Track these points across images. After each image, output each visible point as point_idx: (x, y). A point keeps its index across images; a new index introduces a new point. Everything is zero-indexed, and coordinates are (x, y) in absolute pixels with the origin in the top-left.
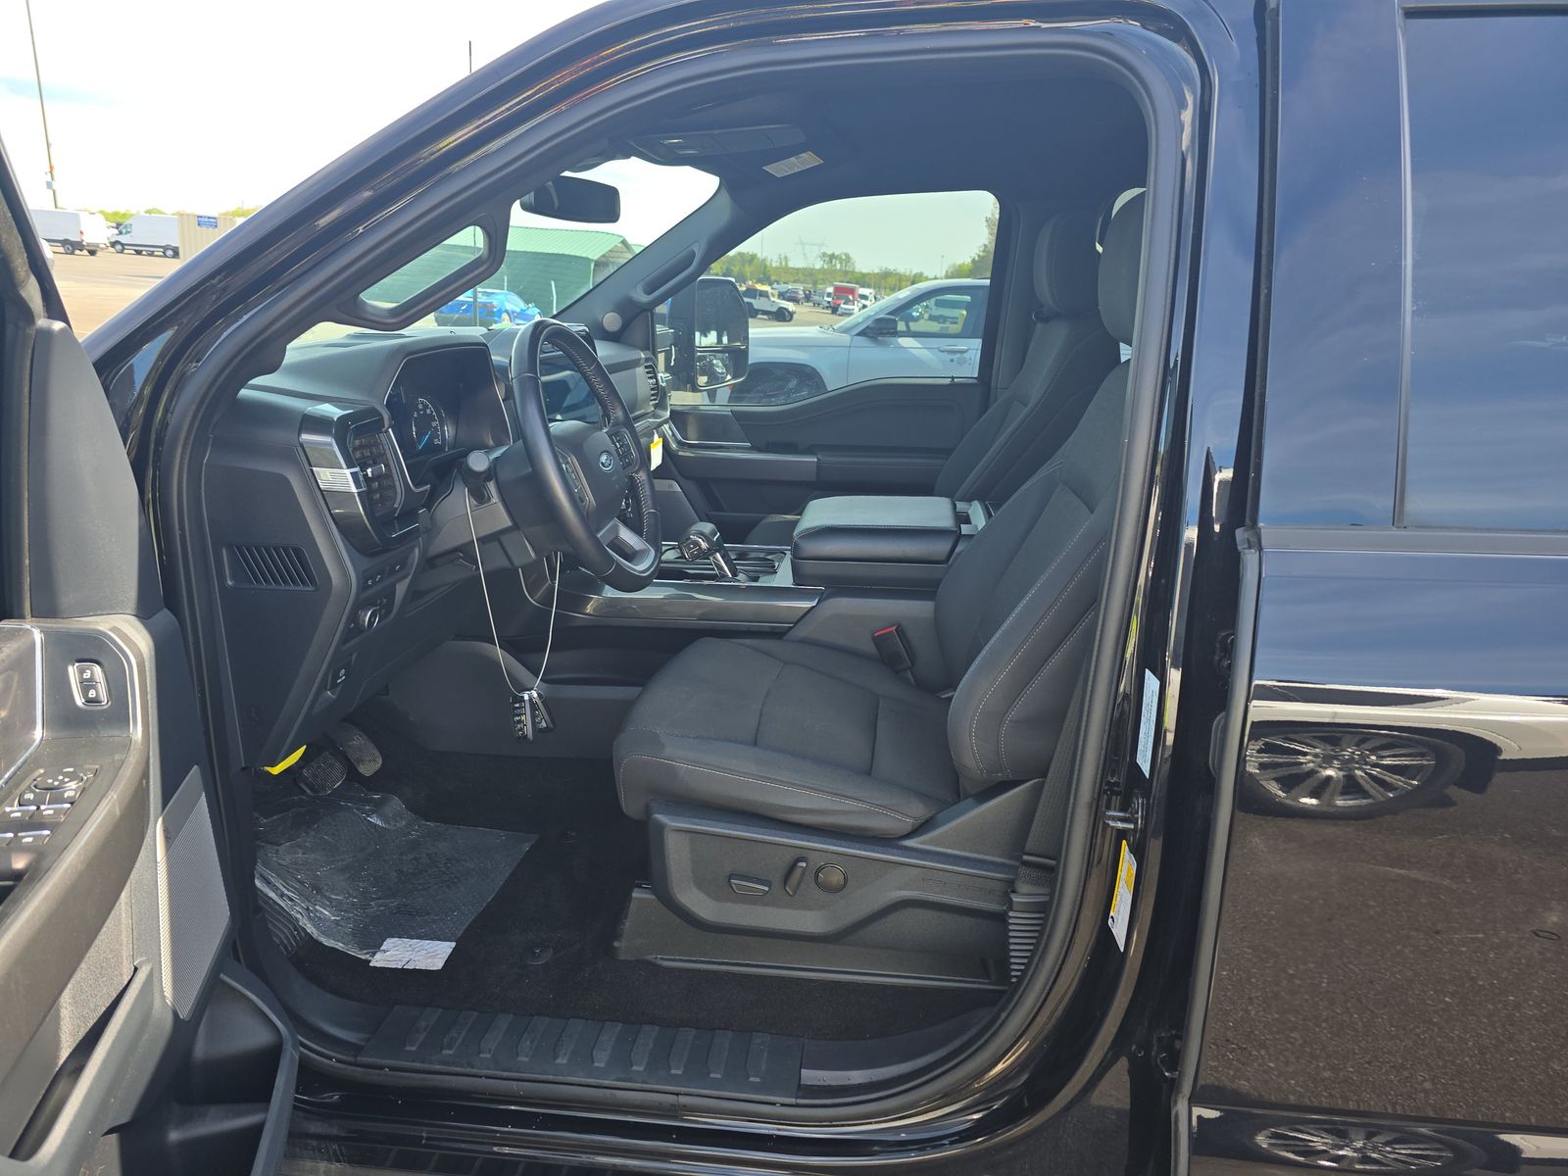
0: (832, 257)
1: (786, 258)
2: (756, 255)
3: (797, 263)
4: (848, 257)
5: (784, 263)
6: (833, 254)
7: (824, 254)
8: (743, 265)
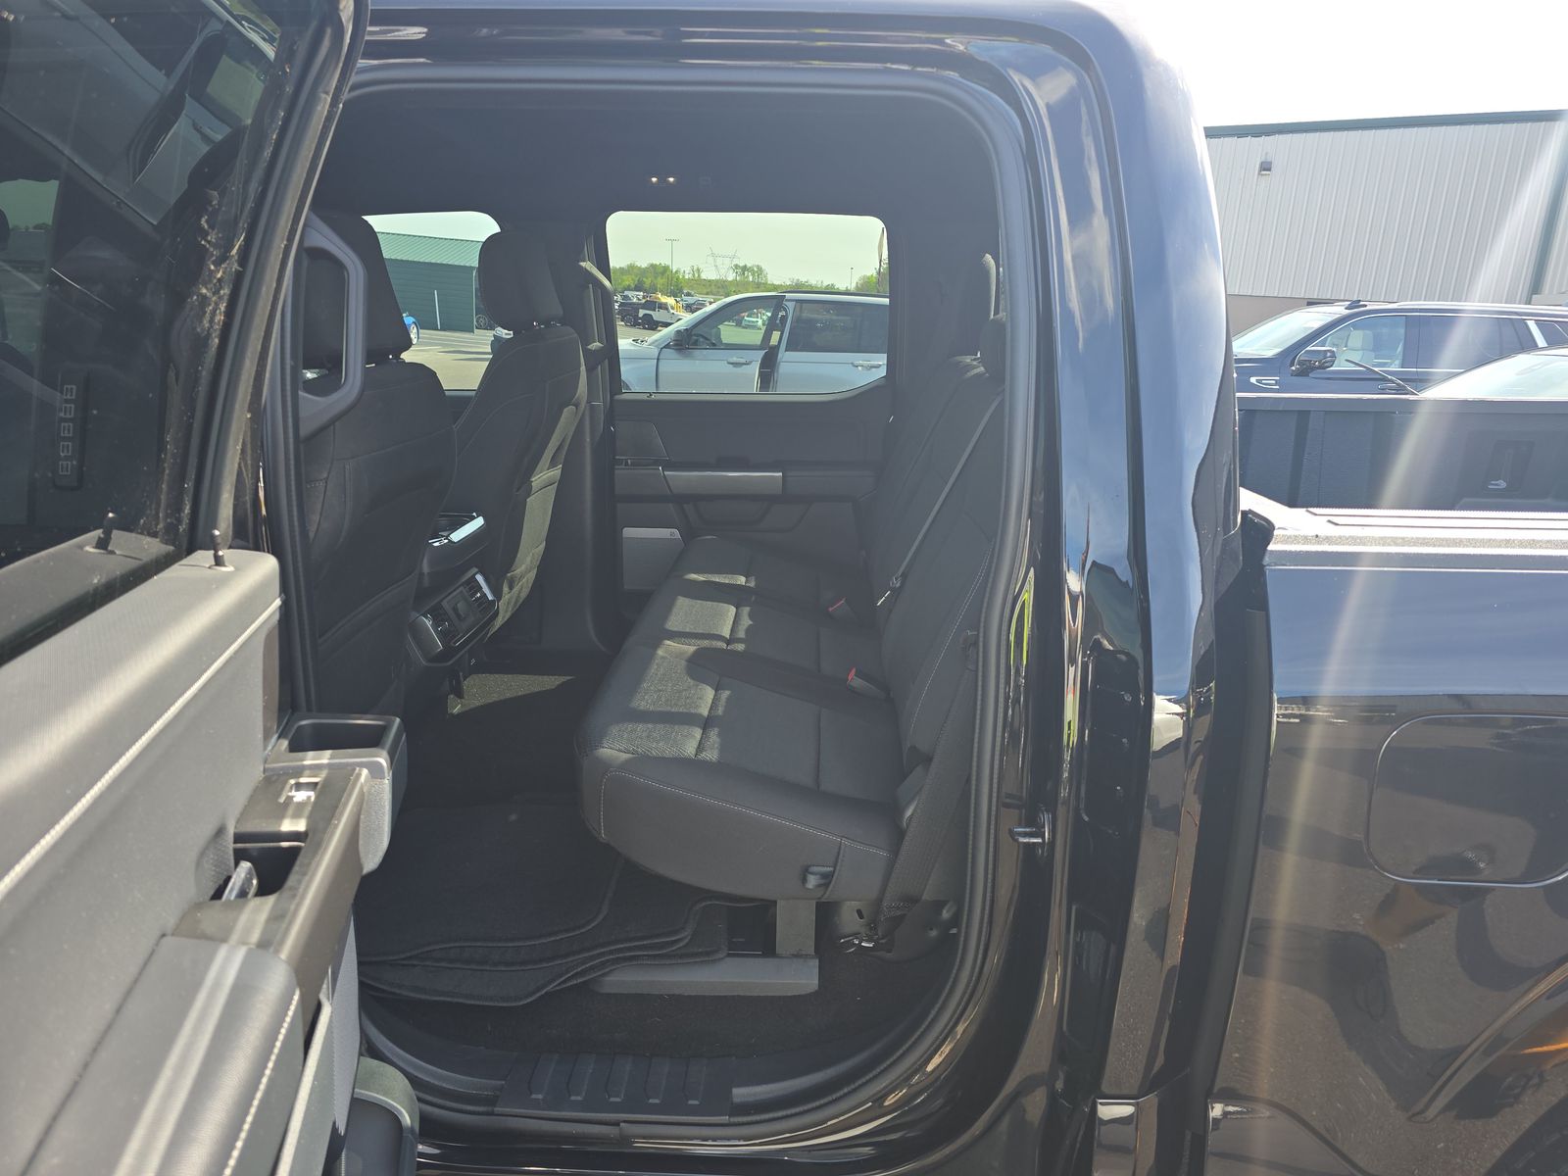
0: (744, 268)
1: (698, 270)
2: (668, 267)
3: (709, 274)
4: (760, 269)
5: (696, 275)
6: (746, 266)
7: (737, 266)
8: (656, 278)
